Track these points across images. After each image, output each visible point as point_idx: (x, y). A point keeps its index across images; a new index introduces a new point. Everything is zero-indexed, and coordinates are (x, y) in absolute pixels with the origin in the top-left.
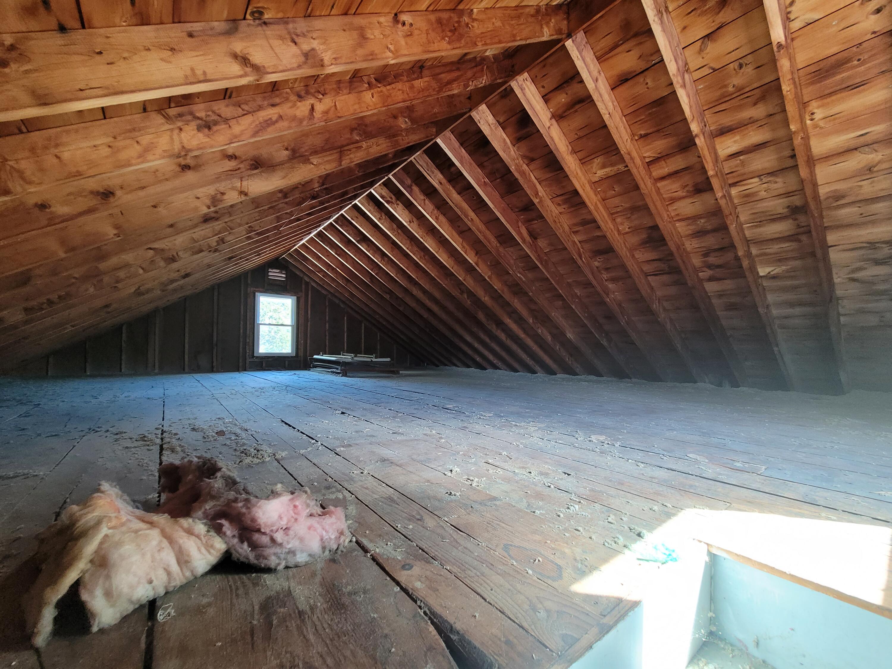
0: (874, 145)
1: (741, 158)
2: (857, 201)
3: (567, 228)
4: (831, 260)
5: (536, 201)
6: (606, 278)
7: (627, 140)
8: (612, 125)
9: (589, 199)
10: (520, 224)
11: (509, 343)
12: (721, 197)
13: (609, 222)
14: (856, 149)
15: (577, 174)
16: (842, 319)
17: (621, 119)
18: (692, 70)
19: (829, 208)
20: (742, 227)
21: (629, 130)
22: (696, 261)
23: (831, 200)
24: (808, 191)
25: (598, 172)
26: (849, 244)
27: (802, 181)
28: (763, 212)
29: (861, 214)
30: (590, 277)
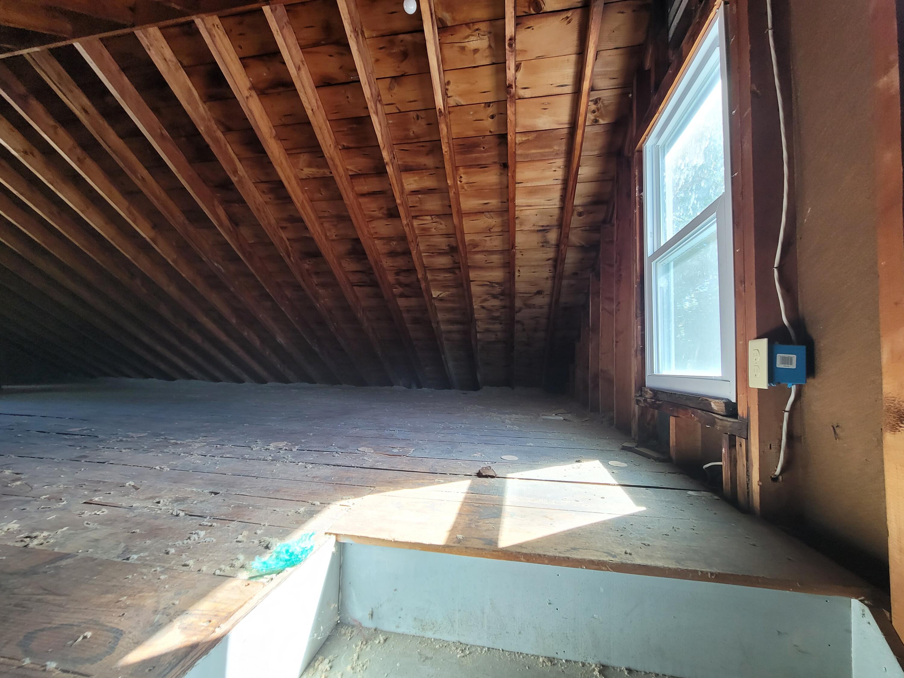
0: (491, 213)
1: (420, 196)
2: (485, 251)
3: (273, 221)
4: (472, 292)
5: (234, 179)
6: (316, 283)
7: (330, 145)
8: (316, 123)
9: (295, 195)
10: (216, 203)
11: (207, 346)
12: (405, 225)
13: (317, 225)
14: (483, 213)
15: (282, 163)
16: (479, 336)
17: (325, 122)
18: (384, 103)
19: (470, 252)
20: (421, 254)
21: (333, 137)
22: (391, 278)
23: (471, 246)
24: (459, 236)
25: (305, 169)
26: (480, 281)
27: (455, 227)
28: (434, 246)
29: (486, 261)
30: (300, 279)
